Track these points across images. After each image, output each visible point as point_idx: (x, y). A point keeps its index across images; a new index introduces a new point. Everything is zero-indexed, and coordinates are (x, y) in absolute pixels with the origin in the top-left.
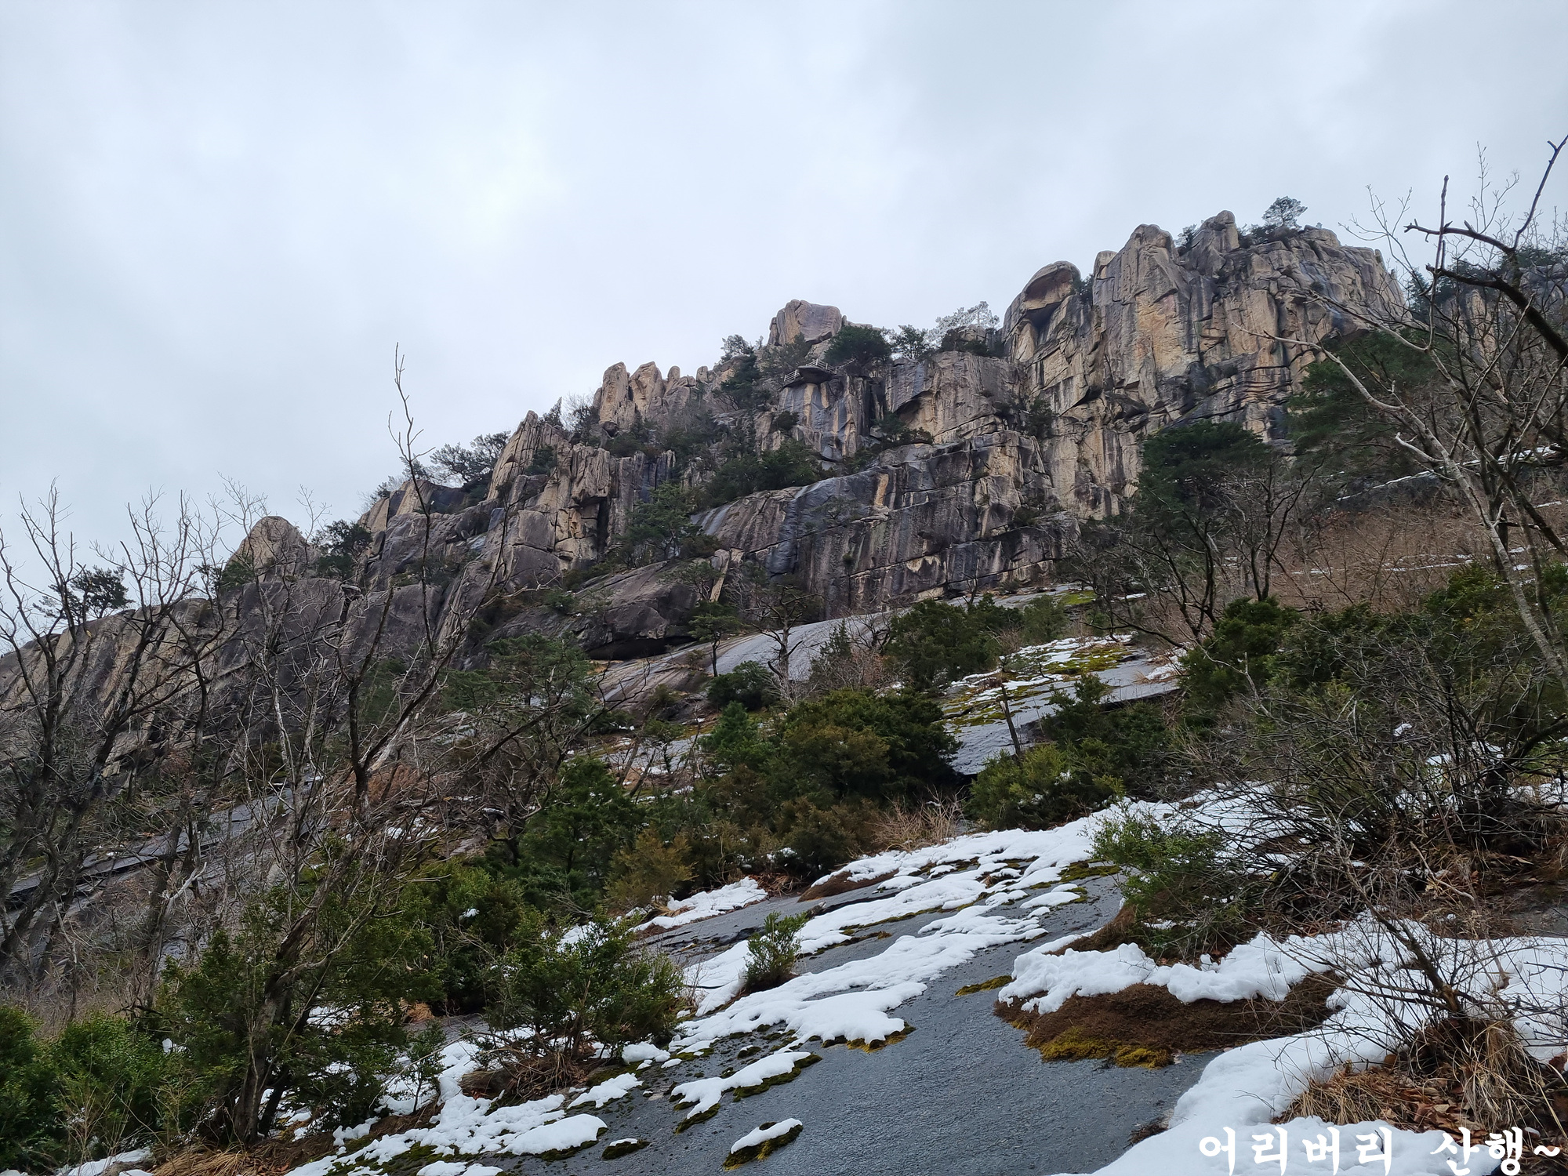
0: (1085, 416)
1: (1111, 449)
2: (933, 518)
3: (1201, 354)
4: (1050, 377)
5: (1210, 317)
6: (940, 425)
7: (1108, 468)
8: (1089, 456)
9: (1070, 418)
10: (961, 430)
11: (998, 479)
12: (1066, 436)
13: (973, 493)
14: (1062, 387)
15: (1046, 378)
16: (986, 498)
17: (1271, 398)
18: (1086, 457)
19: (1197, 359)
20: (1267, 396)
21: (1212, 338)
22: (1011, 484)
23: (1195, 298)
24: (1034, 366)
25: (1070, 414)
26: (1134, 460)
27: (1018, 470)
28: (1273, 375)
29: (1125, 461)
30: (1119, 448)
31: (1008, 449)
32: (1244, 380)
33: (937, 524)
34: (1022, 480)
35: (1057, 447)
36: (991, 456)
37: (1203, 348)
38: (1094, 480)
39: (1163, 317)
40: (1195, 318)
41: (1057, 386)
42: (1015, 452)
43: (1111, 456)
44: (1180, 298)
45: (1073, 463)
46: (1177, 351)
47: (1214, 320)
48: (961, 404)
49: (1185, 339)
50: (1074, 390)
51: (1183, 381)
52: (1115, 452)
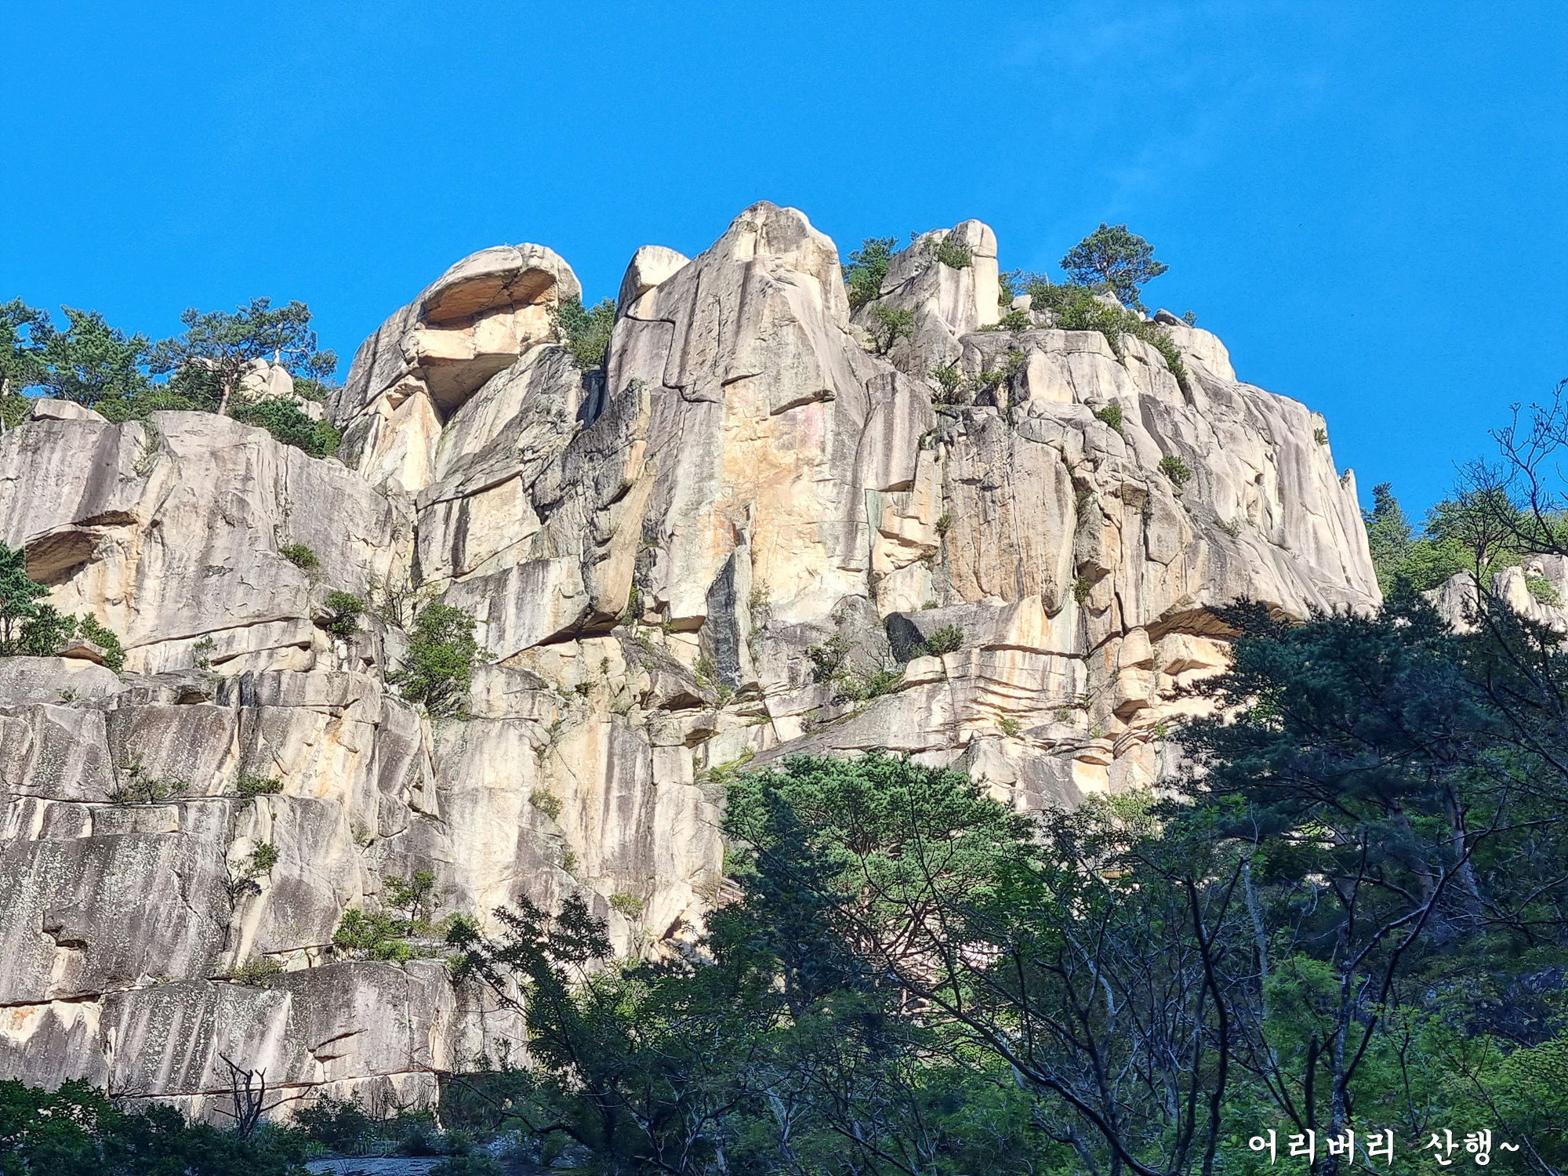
0: (571, 677)
1: (627, 783)
2: (98, 886)
3: (874, 579)
4: (484, 550)
5: (907, 486)
6: (148, 620)
7: (613, 836)
8: (563, 792)
9: (527, 675)
10: (208, 645)
11: (306, 805)
12: (507, 723)
13: (230, 839)
14: (514, 582)
15: (471, 547)
16: (265, 857)
17: (1037, 732)
18: (555, 793)
19: (863, 590)
20: (1026, 724)
21: (906, 543)
22: (343, 830)
23: (877, 427)
24: (441, 509)
25: (526, 664)
26: (687, 827)
27: (367, 793)
28: (1045, 674)
29: (660, 825)
30: (652, 786)
31: (347, 725)
32: (973, 671)
33: (109, 911)
34: (373, 826)
35: (479, 747)
36: (294, 738)
37: (882, 564)
38: (568, 864)
39: (789, 458)
40: (870, 480)
41: (501, 579)
42: (365, 740)
43: (624, 804)
44: (840, 415)
45: (518, 803)
46: (815, 557)
47: (915, 496)
48: (221, 571)
49: (840, 530)
50: (547, 599)
51: (820, 641)
52: (638, 794)
